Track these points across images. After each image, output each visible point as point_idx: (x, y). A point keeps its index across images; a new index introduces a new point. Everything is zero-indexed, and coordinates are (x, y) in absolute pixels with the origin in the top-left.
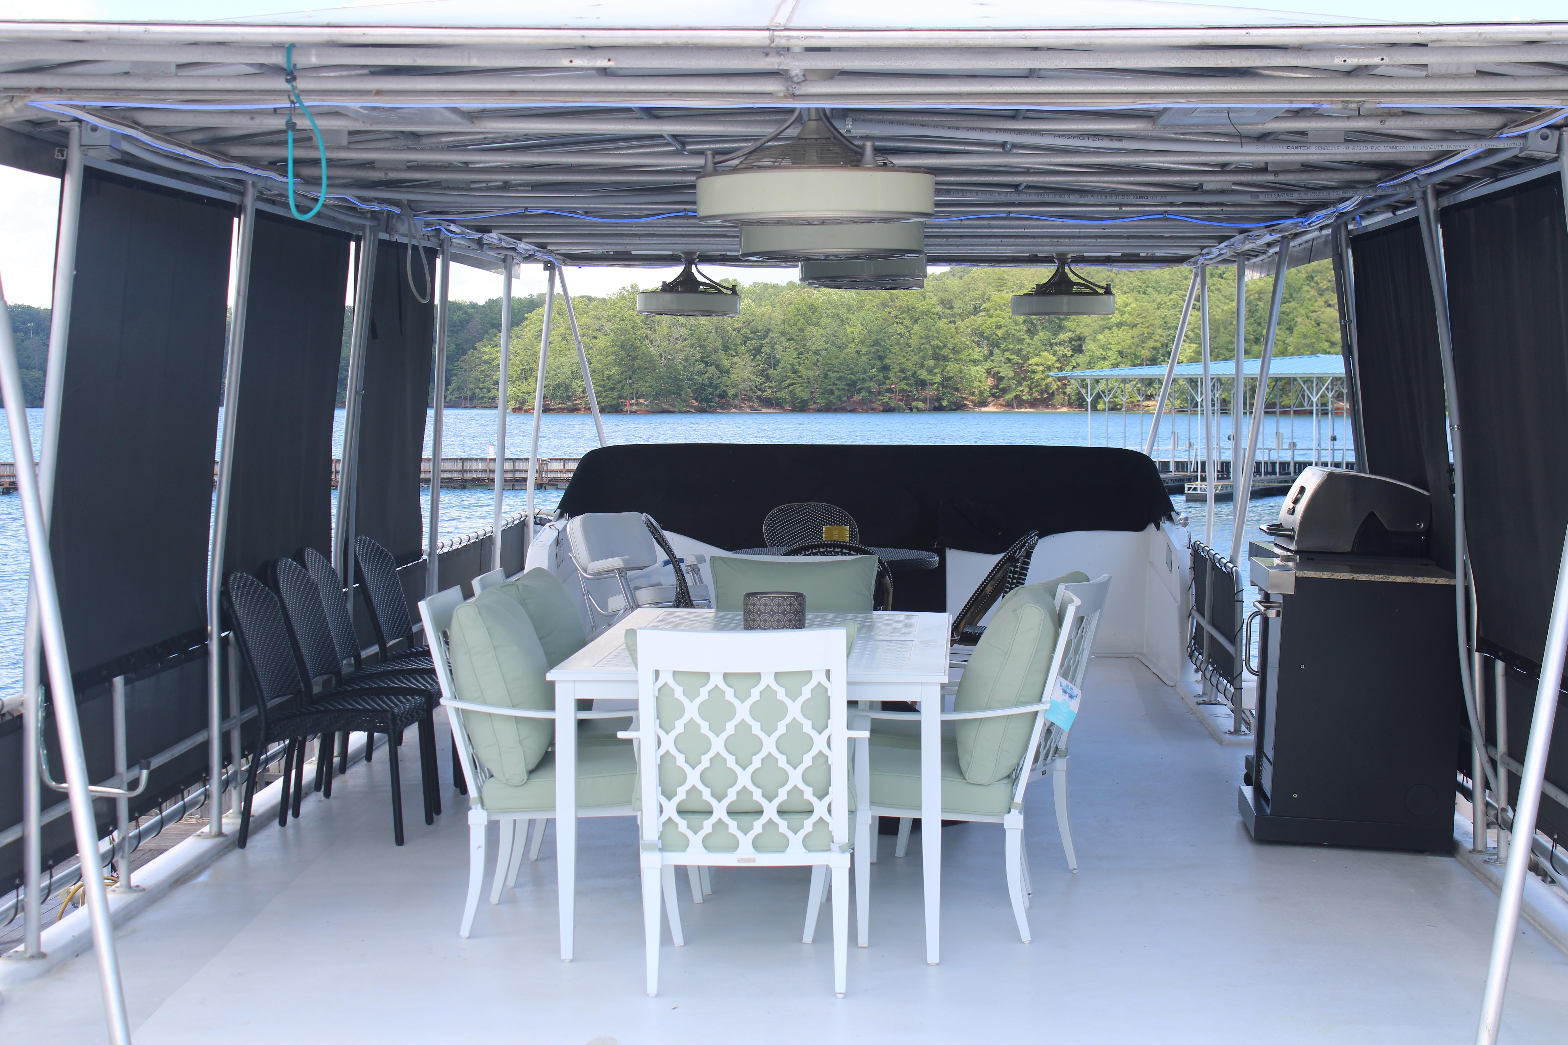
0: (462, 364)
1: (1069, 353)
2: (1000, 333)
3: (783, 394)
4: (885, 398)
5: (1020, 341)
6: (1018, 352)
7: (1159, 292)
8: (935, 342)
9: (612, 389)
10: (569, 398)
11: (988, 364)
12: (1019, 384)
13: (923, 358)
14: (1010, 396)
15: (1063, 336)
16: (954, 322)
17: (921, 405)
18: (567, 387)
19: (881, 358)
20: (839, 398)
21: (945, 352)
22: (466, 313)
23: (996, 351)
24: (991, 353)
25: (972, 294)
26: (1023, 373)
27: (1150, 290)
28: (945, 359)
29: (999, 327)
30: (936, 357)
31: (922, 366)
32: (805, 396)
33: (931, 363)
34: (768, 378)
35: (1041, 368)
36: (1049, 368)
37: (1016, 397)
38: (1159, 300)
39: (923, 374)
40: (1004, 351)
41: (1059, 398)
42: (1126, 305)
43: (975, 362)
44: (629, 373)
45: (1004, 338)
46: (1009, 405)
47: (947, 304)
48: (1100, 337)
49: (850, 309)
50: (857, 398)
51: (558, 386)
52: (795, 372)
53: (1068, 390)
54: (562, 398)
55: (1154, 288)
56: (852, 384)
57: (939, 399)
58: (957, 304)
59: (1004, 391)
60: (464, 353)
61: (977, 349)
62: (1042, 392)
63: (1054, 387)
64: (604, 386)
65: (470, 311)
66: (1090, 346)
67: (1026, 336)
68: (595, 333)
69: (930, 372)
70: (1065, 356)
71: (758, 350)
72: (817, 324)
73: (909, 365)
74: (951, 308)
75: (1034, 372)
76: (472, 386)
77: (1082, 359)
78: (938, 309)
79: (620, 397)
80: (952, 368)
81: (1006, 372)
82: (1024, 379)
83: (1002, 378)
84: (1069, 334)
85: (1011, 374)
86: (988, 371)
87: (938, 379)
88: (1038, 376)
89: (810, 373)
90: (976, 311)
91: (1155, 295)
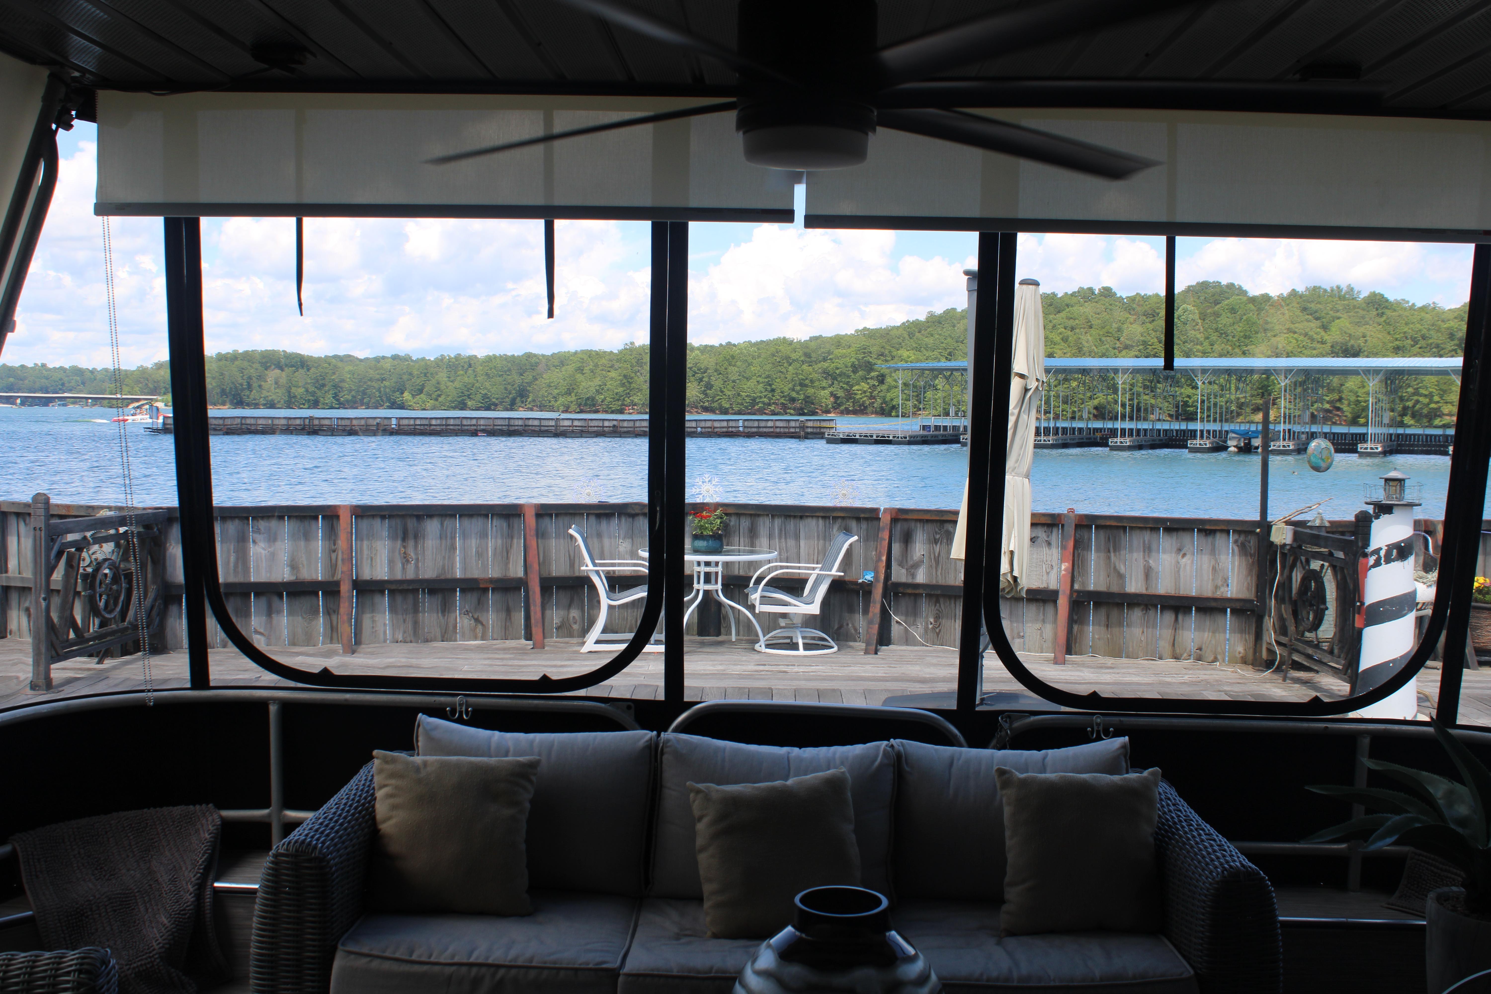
0: (535, 387)
1: (877, 384)
2: (838, 372)
3: (715, 405)
4: (772, 408)
5: (849, 377)
6: (847, 383)
7: (927, 350)
8: (800, 377)
9: (618, 400)
10: (594, 405)
11: (831, 389)
12: (848, 401)
13: (794, 386)
14: (842, 408)
15: (873, 374)
16: (811, 365)
17: (792, 411)
18: (593, 399)
19: (770, 385)
20: (746, 407)
21: (807, 382)
22: (538, 359)
23: (836, 382)
24: (833, 384)
25: (822, 350)
26: (850, 395)
27: (922, 349)
28: (806, 386)
29: (837, 369)
30: (801, 385)
31: (793, 390)
32: (727, 406)
33: (798, 388)
34: (706, 395)
35: (860, 392)
36: (865, 392)
37: (846, 408)
38: (927, 355)
39: (794, 395)
40: (839, 382)
41: (870, 409)
42: (909, 357)
43: (824, 388)
44: (628, 391)
45: (840, 375)
46: (842, 413)
47: (807, 355)
48: (893, 375)
49: (753, 358)
50: (756, 407)
51: (588, 399)
52: (722, 392)
53: (875, 405)
54: (590, 405)
55: (924, 348)
56: (754, 400)
57: (802, 409)
58: (813, 355)
59: (839, 405)
60: (536, 379)
61: (825, 381)
62: (860, 406)
63: (867, 403)
64: (614, 398)
65: (541, 358)
66: (889, 380)
67: (852, 374)
68: (609, 369)
69: (798, 393)
70: (874, 385)
71: (701, 380)
72: (734, 366)
73: (786, 389)
74: (810, 357)
75: (856, 394)
76: (541, 399)
77: (884, 387)
78: (802, 358)
79: (623, 405)
80: (810, 391)
81: (840, 393)
82: (851, 398)
83: (838, 398)
84: (877, 373)
85: (843, 395)
86: (832, 394)
87: (802, 397)
88: (858, 397)
89: (729, 393)
90: (825, 360)
91: (925, 352)
